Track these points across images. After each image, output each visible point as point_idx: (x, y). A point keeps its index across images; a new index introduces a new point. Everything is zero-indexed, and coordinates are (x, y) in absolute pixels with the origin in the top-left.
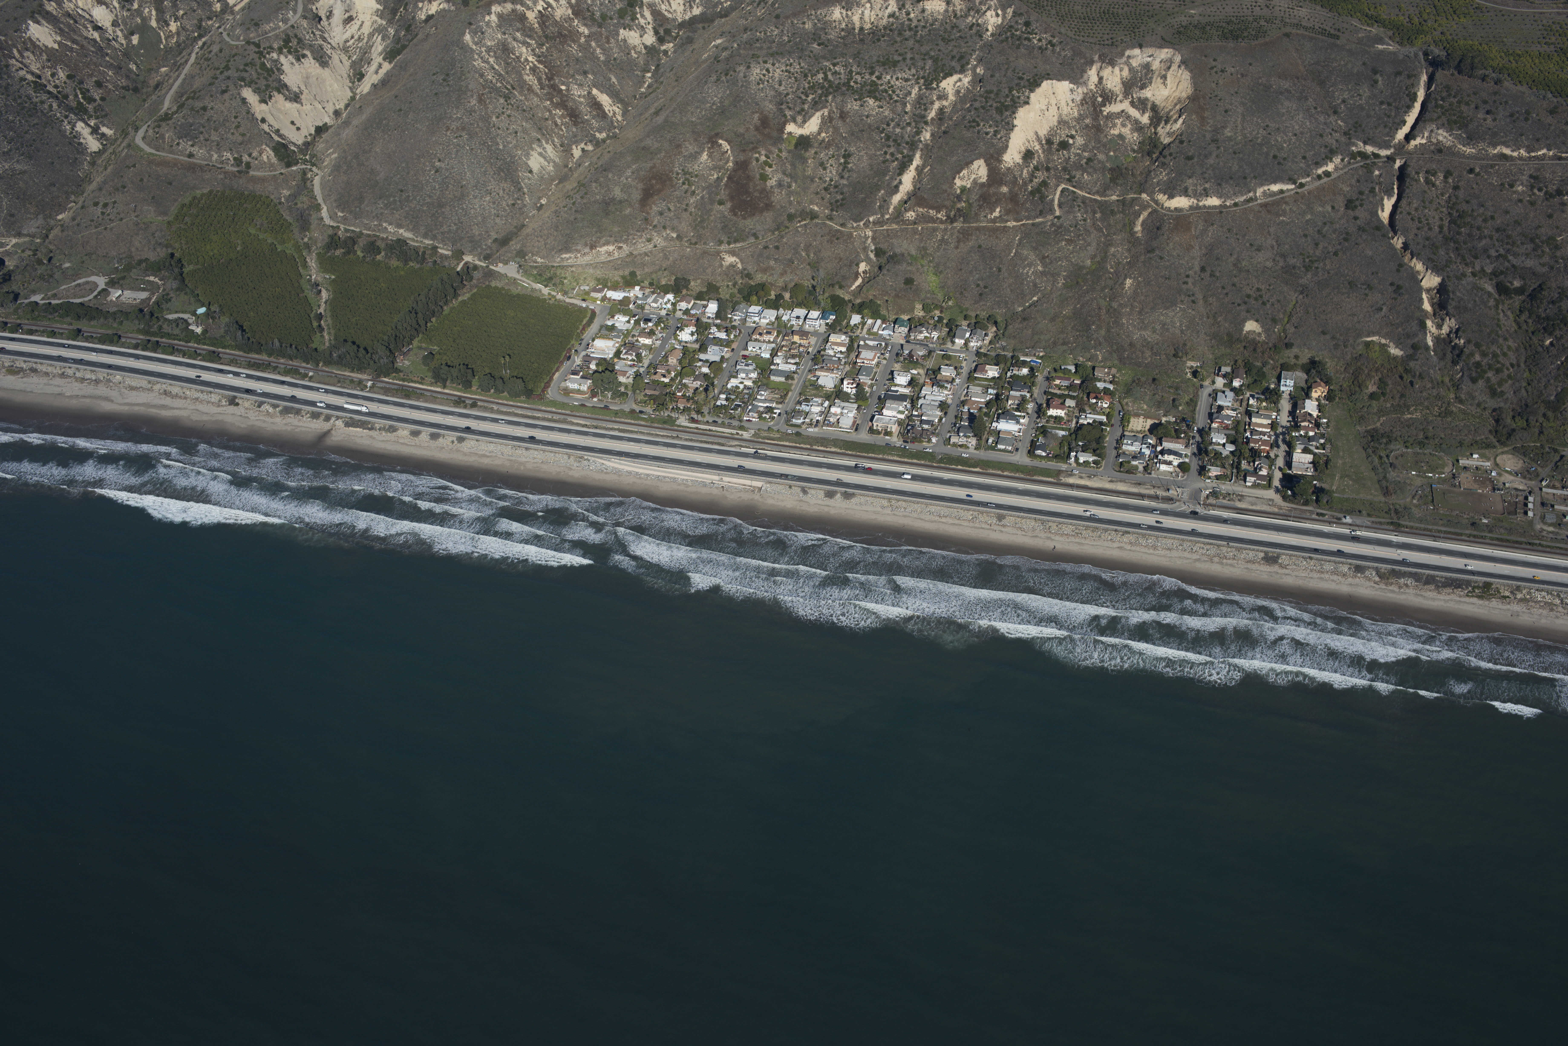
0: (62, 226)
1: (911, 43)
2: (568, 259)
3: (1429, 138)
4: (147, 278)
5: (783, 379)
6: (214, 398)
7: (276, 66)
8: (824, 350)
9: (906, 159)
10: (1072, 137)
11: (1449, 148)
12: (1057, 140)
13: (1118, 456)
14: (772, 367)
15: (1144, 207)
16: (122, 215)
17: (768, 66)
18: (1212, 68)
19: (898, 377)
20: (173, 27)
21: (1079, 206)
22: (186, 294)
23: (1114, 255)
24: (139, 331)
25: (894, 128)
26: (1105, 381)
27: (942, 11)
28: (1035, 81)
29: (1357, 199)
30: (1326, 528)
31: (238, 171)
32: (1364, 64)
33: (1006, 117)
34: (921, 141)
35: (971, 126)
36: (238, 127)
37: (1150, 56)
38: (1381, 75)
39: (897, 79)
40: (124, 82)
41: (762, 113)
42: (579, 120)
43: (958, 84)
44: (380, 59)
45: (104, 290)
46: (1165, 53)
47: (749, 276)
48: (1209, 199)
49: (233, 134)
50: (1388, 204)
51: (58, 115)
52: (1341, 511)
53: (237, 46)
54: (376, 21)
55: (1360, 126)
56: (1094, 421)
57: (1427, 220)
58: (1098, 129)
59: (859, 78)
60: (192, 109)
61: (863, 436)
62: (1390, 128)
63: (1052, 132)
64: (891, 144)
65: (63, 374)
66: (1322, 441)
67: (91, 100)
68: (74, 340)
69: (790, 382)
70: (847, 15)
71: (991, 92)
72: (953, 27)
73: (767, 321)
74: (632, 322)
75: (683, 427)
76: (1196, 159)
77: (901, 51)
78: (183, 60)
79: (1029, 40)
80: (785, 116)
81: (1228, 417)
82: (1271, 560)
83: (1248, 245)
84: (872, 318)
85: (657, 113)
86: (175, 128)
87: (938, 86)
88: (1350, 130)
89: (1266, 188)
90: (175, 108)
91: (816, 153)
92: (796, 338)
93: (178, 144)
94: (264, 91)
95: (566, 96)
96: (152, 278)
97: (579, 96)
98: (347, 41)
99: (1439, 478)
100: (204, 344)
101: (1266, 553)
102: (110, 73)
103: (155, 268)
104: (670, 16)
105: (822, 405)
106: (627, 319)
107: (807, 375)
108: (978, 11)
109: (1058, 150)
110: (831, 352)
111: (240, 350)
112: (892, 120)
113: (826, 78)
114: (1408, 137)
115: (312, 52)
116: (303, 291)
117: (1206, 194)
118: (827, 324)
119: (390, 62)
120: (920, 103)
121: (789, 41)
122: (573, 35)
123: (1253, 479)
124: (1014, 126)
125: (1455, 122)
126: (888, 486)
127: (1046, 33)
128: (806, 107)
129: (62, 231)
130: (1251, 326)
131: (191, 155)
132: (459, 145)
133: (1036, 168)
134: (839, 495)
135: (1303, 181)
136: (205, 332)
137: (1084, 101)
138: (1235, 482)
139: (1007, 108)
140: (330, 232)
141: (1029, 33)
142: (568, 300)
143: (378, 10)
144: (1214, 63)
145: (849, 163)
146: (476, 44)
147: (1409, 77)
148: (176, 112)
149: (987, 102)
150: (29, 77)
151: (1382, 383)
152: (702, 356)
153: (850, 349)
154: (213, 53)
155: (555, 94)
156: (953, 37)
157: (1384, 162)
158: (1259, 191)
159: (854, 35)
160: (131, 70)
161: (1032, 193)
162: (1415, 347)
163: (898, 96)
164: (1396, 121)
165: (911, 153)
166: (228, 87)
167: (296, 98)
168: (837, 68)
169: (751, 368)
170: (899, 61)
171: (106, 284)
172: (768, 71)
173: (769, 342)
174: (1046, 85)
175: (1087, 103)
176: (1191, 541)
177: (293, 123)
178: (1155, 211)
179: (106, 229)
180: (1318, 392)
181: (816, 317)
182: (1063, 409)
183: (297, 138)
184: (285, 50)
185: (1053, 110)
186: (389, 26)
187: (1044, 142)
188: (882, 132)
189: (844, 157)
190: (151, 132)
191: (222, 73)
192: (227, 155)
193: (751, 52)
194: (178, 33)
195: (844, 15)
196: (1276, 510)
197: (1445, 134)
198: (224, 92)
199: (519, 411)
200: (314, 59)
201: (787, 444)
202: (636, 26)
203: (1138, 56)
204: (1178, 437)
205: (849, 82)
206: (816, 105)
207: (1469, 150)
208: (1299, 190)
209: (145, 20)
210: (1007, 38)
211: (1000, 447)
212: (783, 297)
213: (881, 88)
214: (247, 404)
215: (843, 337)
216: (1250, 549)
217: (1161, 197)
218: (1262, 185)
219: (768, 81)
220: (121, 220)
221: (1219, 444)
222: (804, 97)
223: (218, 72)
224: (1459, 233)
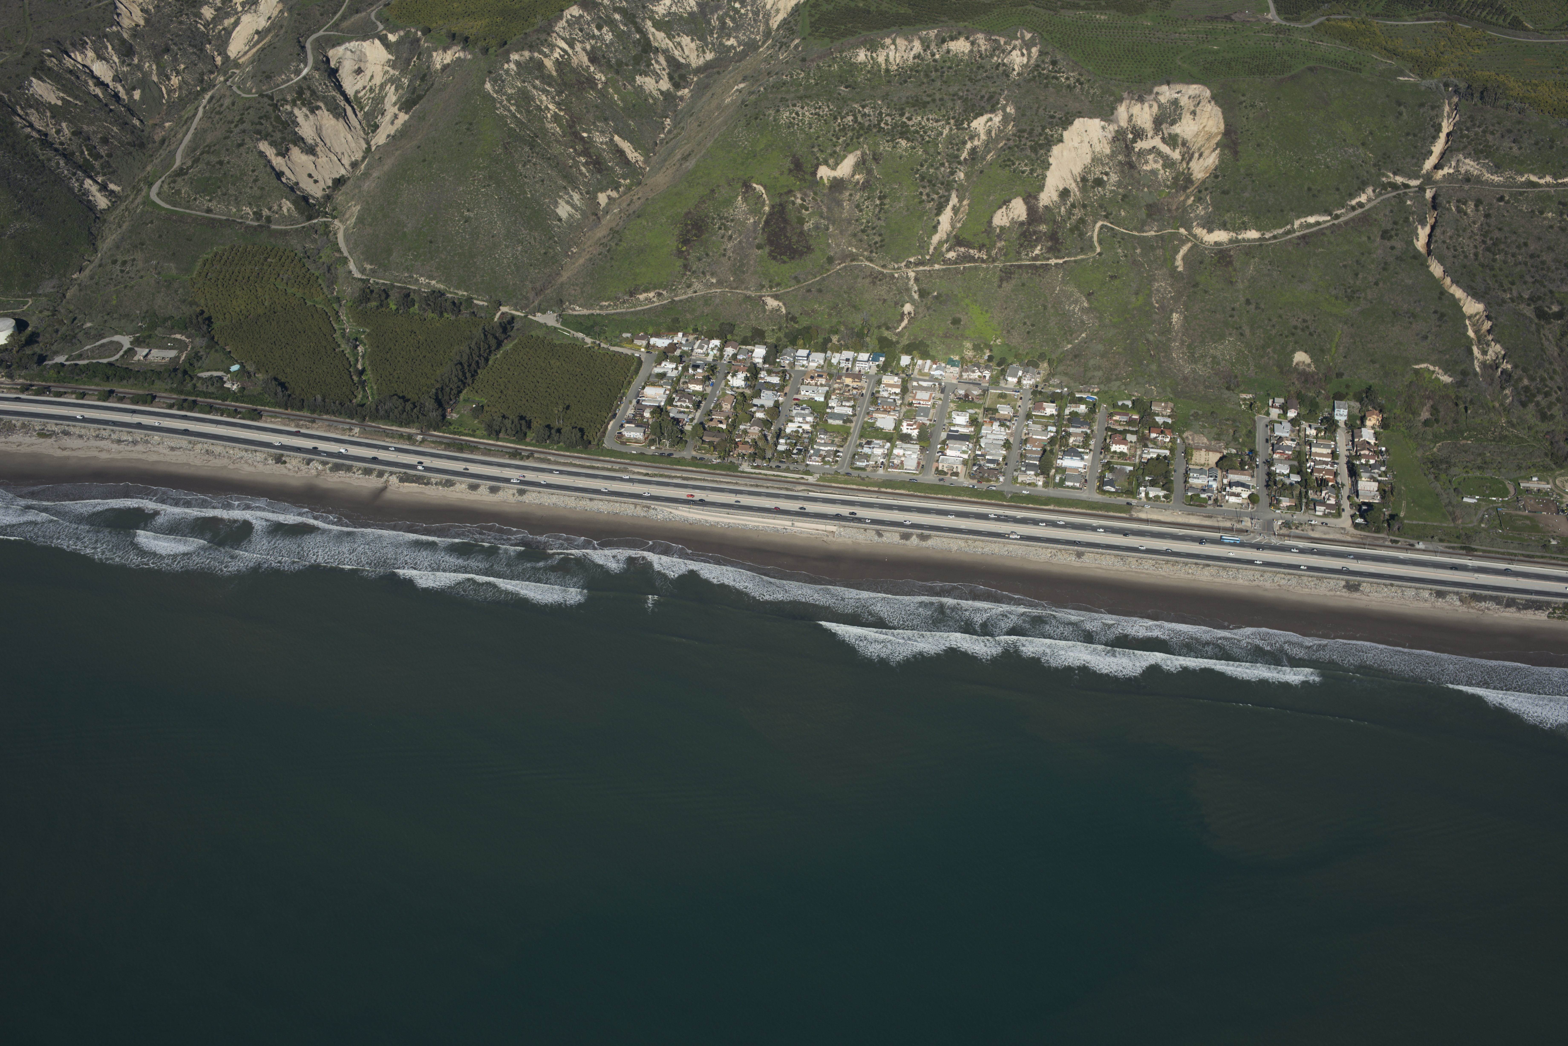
0: (80, 285)
1: (938, 83)
2: (607, 307)
3: (1457, 167)
4: (173, 336)
5: (840, 422)
6: (260, 456)
7: (290, 118)
8: (878, 392)
9: (942, 200)
10: (1107, 174)
11: (1478, 177)
12: (1091, 177)
13: (1186, 490)
14: (828, 410)
15: (1183, 242)
16: (142, 273)
17: (797, 109)
18: (1241, 103)
19: (957, 417)
20: (175, 81)
21: (1119, 242)
22: (216, 351)
23: (1157, 290)
24: (172, 390)
25: (928, 169)
26: (1163, 416)
27: (967, 51)
28: (1067, 119)
29: (1392, 229)
30: (1402, 555)
31: (259, 226)
32: (1388, 96)
33: (1042, 155)
34: (956, 181)
35: (1006, 165)
36: (256, 181)
37: (1178, 93)
38: (1405, 107)
39: (928, 120)
40: (129, 138)
41: (794, 156)
42: (603, 167)
43: (989, 124)
44: (395, 110)
45: (130, 350)
46: (1194, 89)
47: (794, 319)
48: (1248, 232)
49: (251, 188)
50: (1423, 233)
51: (66, 172)
52: (1413, 537)
53: (250, 99)
54: (387, 72)
55: (1389, 157)
56: (1159, 456)
57: (1462, 248)
58: (1131, 166)
59: (889, 119)
60: (208, 163)
61: (931, 478)
62: (1418, 159)
63: (1087, 170)
64: (927, 184)
65: (97, 436)
66: (1383, 469)
67: (98, 156)
68: (104, 401)
69: (848, 425)
70: (872, 57)
71: (1024, 131)
72: (978, 68)
73: (815, 365)
74: (680, 368)
75: (746, 473)
76: (1232, 193)
77: (930, 92)
78: (190, 114)
79: (1057, 78)
80: (817, 158)
81: (1289, 448)
82: (1352, 588)
83: (1290, 276)
84: (921, 359)
85: (685, 158)
86: (192, 183)
87: (969, 126)
88: (1379, 161)
89: (1303, 220)
90: (190, 163)
91: (851, 195)
92: (848, 381)
93: (195, 199)
94: (281, 144)
95: (588, 143)
96: (178, 336)
97: (602, 143)
98: (357, 92)
99: (1502, 501)
100: (243, 402)
101: (1347, 581)
102: (115, 129)
103: (183, 326)
104: (683, 61)
105: (883, 447)
106: (674, 366)
107: (864, 417)
108: (1003, 51)
109: (1093, 188)
110: (885, 394)
111: (280, 407)
112: (926, 161)
113: (855, 120)
114: (1437, 167)
115: (326, 104)
116: (339, 346)
117: (1245, 227)
118: (878, 366)
119: (406, 113)
120: (952, 144)
121: (817, 84)
122: (591, 81)
123: (1323, 508)
124: (1050, 165)
125: (1482, 152)
126: (963, 527)
127: (1073, 71)
128: (838, 149)
129: (80, 290)
130: (1301, 357)
131: (209, 211)
132: (487, 194)
133: (1073, 206)
134: (914, 537)
135: (1339, 212)
136: (243, 389)
137: (1115, 139)
138: (1305, 512)
139: (1041, 146)
140: (360, 284)
141: (1056, 71)
142: (612, 348)
143: (389, 60)
144: (1243, 99)
145: (885, 205)
146: (497, 92)
147: (1433, 108)
148: (192, 167)
149: (1020, 141)
150: (34, 134)
151: (1434, 410)
152: (756, 401)
153: (905, 390)
154: (224, 107)
155: (577, 141)
156: (979, 77)
157: (1415, 192)
158: (1297, 223)
159: (880, 77)
160: (134, 126)
161: (1071, 230)
162: (1464, 373)
163: (929, 136)
164: (1423, 151)
165: (947, 194)
166: (244, 140)
167: (311, 150)
168: (866, 110)
169: (807, 411)
170: (928, 103)
171: (131, 343)
172: (797, 114)
173: (822, 385)
174: (1078, 123)
175: (1118, 140)
176: (1271, 572)
177: (310, 176)
178: (1195, 246)
179: (126, 287)
180: (1373, 421)
181: (866, 359)
182: (1126, 444)
183: (316, 191)
184: (299, 102)
185: (1086, 148)
186: (402, 76)
187: (1079, 180)
188: (916, 173)
189: (880, 198)
190: (166, 186)
191: (236, 126)
192: (247, 209)
193: (779, 96)
194: (180, 88)
195: (869, 57)
196: (1349, 539)
197: (1472, 163)
198: (240, 146)
199: (577, 462)
200: (328, 110)
201: (854, 487)
202: (651, 71)
203: (1166, 93)
204: (1243, 469)
205: (879, 124)
206: (848, 148)
207: (1496, 178)
208: (1336, 222)
209: (146, 75)
210: (1034, 77)
211: (1068, 483)
212: (831, 340)
213: (913, 129)
214: (294, 462)
215: (896, 379)
216: (1330, 578)
217: (1200, 232)
218: (1298, 217)
219: (798, 125)
220: (142, 277)
221: (1283, 475)
222: (834, 139)
223: (233, 126)
224: (1494, 260)
